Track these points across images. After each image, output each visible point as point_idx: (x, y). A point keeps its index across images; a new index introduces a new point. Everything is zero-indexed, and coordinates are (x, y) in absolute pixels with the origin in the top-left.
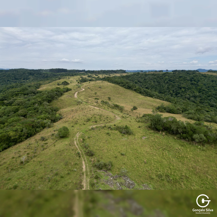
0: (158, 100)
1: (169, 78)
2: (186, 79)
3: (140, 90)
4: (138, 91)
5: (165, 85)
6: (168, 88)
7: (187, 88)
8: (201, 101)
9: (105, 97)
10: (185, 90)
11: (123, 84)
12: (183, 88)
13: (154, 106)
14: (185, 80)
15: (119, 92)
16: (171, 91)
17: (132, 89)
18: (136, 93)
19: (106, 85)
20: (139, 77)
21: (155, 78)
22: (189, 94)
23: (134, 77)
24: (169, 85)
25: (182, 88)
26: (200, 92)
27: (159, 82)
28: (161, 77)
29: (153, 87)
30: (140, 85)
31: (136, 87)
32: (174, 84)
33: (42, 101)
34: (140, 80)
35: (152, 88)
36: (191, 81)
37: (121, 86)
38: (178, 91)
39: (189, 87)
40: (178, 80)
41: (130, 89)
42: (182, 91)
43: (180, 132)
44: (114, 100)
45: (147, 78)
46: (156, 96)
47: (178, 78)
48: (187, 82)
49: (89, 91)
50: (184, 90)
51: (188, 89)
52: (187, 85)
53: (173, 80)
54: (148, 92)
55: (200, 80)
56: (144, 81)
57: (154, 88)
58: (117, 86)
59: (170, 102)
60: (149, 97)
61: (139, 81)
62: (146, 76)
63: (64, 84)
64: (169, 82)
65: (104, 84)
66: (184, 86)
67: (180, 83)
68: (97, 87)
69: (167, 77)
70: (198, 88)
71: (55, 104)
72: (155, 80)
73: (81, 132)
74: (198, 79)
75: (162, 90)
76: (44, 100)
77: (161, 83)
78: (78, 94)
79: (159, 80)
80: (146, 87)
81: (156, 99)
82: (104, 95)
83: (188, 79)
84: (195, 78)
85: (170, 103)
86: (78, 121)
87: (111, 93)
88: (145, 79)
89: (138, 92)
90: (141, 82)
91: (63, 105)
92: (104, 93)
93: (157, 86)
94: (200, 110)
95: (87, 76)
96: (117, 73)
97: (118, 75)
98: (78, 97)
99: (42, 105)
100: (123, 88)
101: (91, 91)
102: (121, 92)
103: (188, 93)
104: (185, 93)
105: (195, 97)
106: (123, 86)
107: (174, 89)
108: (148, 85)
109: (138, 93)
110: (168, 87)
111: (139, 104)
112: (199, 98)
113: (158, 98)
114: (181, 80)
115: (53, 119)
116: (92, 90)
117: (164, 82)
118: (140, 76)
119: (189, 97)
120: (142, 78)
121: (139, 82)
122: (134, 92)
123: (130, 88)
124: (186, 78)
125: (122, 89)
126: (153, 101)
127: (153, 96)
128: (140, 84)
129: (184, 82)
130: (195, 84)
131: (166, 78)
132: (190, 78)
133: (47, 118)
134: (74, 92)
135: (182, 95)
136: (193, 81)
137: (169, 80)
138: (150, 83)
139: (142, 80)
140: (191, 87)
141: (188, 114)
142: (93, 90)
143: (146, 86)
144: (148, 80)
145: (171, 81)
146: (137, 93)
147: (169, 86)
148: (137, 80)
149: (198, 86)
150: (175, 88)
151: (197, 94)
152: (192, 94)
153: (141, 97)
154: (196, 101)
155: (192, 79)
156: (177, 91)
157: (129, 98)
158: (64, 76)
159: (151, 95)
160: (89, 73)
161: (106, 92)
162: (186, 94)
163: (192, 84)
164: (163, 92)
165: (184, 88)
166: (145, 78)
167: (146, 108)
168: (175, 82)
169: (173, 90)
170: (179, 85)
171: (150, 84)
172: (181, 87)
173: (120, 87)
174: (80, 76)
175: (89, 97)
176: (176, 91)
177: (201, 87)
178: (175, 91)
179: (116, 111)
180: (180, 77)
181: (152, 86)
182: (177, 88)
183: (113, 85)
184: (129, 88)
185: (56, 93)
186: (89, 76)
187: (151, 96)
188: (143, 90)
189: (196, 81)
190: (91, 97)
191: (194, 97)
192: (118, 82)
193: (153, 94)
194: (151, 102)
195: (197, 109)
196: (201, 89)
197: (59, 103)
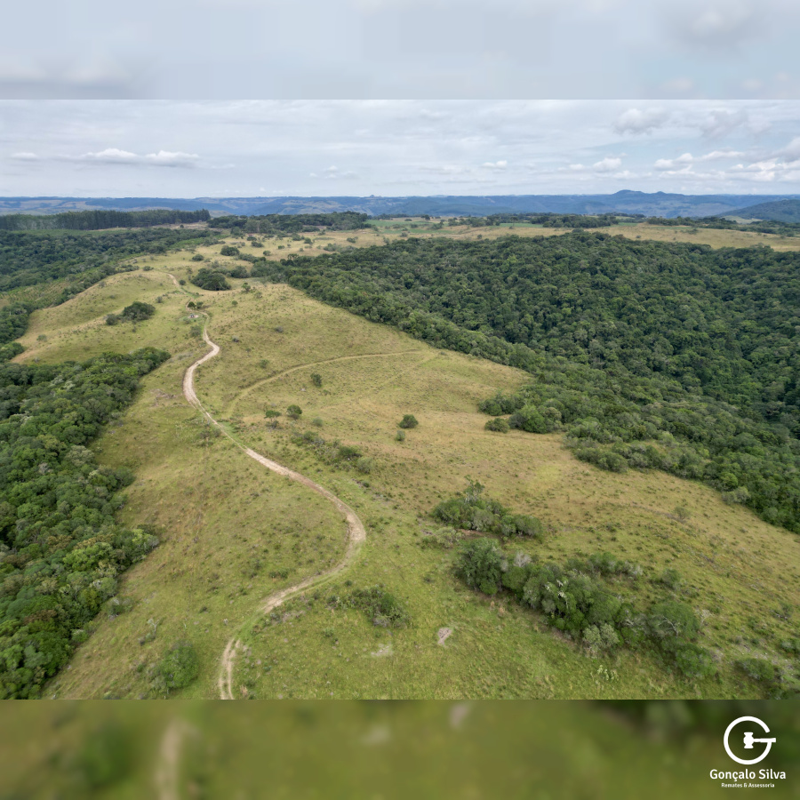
0: (486, 365)
1: (520, 264)
2: (577, 265)
3: (422, 327)
4: (418, 330)
5: (507, 292)
6: (517, 301)
7: (579, 301)
8: (624, 351)
9: (302, 373)
10: (572, 311)
11: (361, 308)
12: (566, 301)
13: (472, 396)
14: (574, 270)
15: (350, 342)
16: (528, 315)
17: (395, 324)
18: (410, 340)
19: (298, 313)
20: (418, 260)
21: (474, 265)
22: (585, 327)
23: (401, 259)
24: (523, 291)
25: (565, 304)
26: (619, 317)
27: (489, 282)
28: (493, 261)
29: (468, 301)
30: (424, 293)
31: (408, 314)
32: (538, 287)
33: (61, 447)
34: (422, 270)
35: (463, 306)
36: (594, 273)
37: (357, 314)
38: (551, 316)
39: (585, 298)
40: (550, 270)
41: (389, 323)
42: (565, 315)
43: (547, 610)
44: (335, 383)
45: (444, 262)
46: (478, 350)
47: (550, 262)
48: (579, 277)
49: (239, 355)
50: (569, 311)
51: (581, 306)
52: (581, 290)
53: (535, 272)
54: (450, 333)
55: (622, 268)
56: (436, 276)
57: (469, 305)
58: (342, 314)
59: (524, 367)
60: (456, 350)
61: (417, 277)
62: (442, 256)
63: (134, 317)
64: (520, 279)
65: (292, 312)
66: (569, 295)
67: (556, 283)
68: (265, 329)
69: (514, 257)
70: (615, 299)
71: (116, 443)
72: (474, 273)
73: (237, 639)
74: (614, 265)
75: (498, 313)
76: (68, 440)
77: (495, 286)
78: (197, 380)
79: (486, 271)
80: (444, 300)
81: (479, 358)
82: (294, 362)
83: (583, 266)
84: (606, 262)
85: (524, 372)
86: (220, 571)
87: (319, 350)
88: (438, 269)
89: (417, 334)
90: (424, 282)
91: (148, 444)
92: (295, 353)
93: (482, 298)
94: (618, 412)
95: (218, 248)
96: (333, 229)
97: (340, 239)
98: (200, 399)
99: (64, 463)
100: (362, 319)
101: (246, 353)
102: (357, 341)
103: (582, 323)
104: (575, 323)
105: (605, 336)
106: (362, 314)
107: (536, 307)
108: (448, 293)
109: (418, 338)
110: (518, 299)
111: (423, 393)
112: (618, 340)
113: (484, 357)
114: (562, 272)
115: (123, 557)
116: (249, 350)
117: (505, 279)
118: (420, 252)
119: (586, 336)
120: (429, 264)
121: (418, 282)
122: (403, 334)
123: (389, 319)
124: (577, 260)
125: (359, 327)
126: (470, 369)
127: (469, 347)
128: (421, 288)
129: (572, 276)
130: (604, 286)
131: (512, 262)
132: (589, 263)
133: (101, 558)
134: (180, 371)
135: (563, 331)
136: (599, 272)
137: (523, 273)
138: (458, 284)
139: (428, 273)
140: (594, 300)
141: (581, 435)
142: (250, 346)
143: (444, 298)
144: (450, 274)
145: (529, 277)
146: (415, 337)
147: (520, 296)
148: (411, 274)
149: (613, 293)
150: (542, 303)
151: (612, 324)
152: (596, 323)
153: (428, 353)
154: (607, 351)
155: (596, 264)
156: (547, 315)
157: (386, 365)
158: (126, 252)
159: (461, 344)
160: (227, 227)
161: (302, 346)
162: (575, 327)
163: (595, 286)
164: (502, 320)
165: (569, 301)
166: (437, 265)
167: (446, 409)
168: (542, 279)
169: (536, 313)
170: (554, 293)
171: (457, 288)
172: (561, 298)
173: (354, 319)
174: (193, 251)
175: (242, 387)
176: (544, 314)
177: (625, 299)
178: (541, 314)
179: (348, 480)
180: (558, 258)
181: (465, 297)
182: (547, 303)
183: (326, 310)
184: (386, 318)
185: (113, 395)
186: (228, 252)
187: (462, 349)
188: (433, 326)
189: (609, 271)
190: (249, 386)
191: (603, 335)
192: (343, 297)
193: (467, 340)
194: (463, 379)
195: (610, 410)
196: (623, 307)
197: (129, 439)
